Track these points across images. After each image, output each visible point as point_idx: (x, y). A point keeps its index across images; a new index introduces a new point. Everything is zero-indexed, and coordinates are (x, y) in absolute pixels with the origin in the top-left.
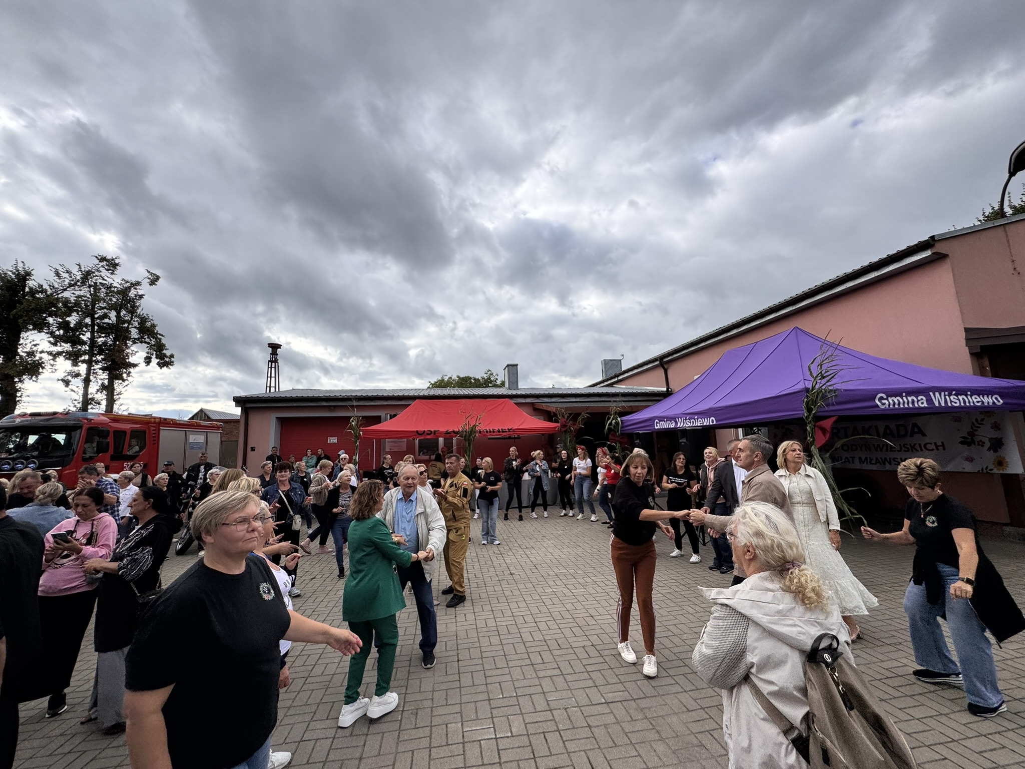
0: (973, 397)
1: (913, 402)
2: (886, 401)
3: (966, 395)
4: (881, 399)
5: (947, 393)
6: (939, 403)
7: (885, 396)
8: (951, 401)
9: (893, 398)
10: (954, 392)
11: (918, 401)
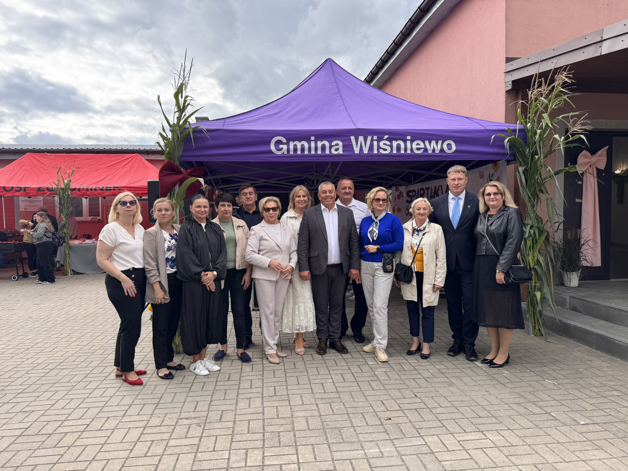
0: (415, 143)
1: (323, 148)
2: (285, 147)
3: (405, 141)
4: (278, 143)
5: (375, 138)
6: (361, 149)
7: (284, 140)
8: (379, 148)
9: (297, 143)
10: (386, 137)
11: (331, 147)
